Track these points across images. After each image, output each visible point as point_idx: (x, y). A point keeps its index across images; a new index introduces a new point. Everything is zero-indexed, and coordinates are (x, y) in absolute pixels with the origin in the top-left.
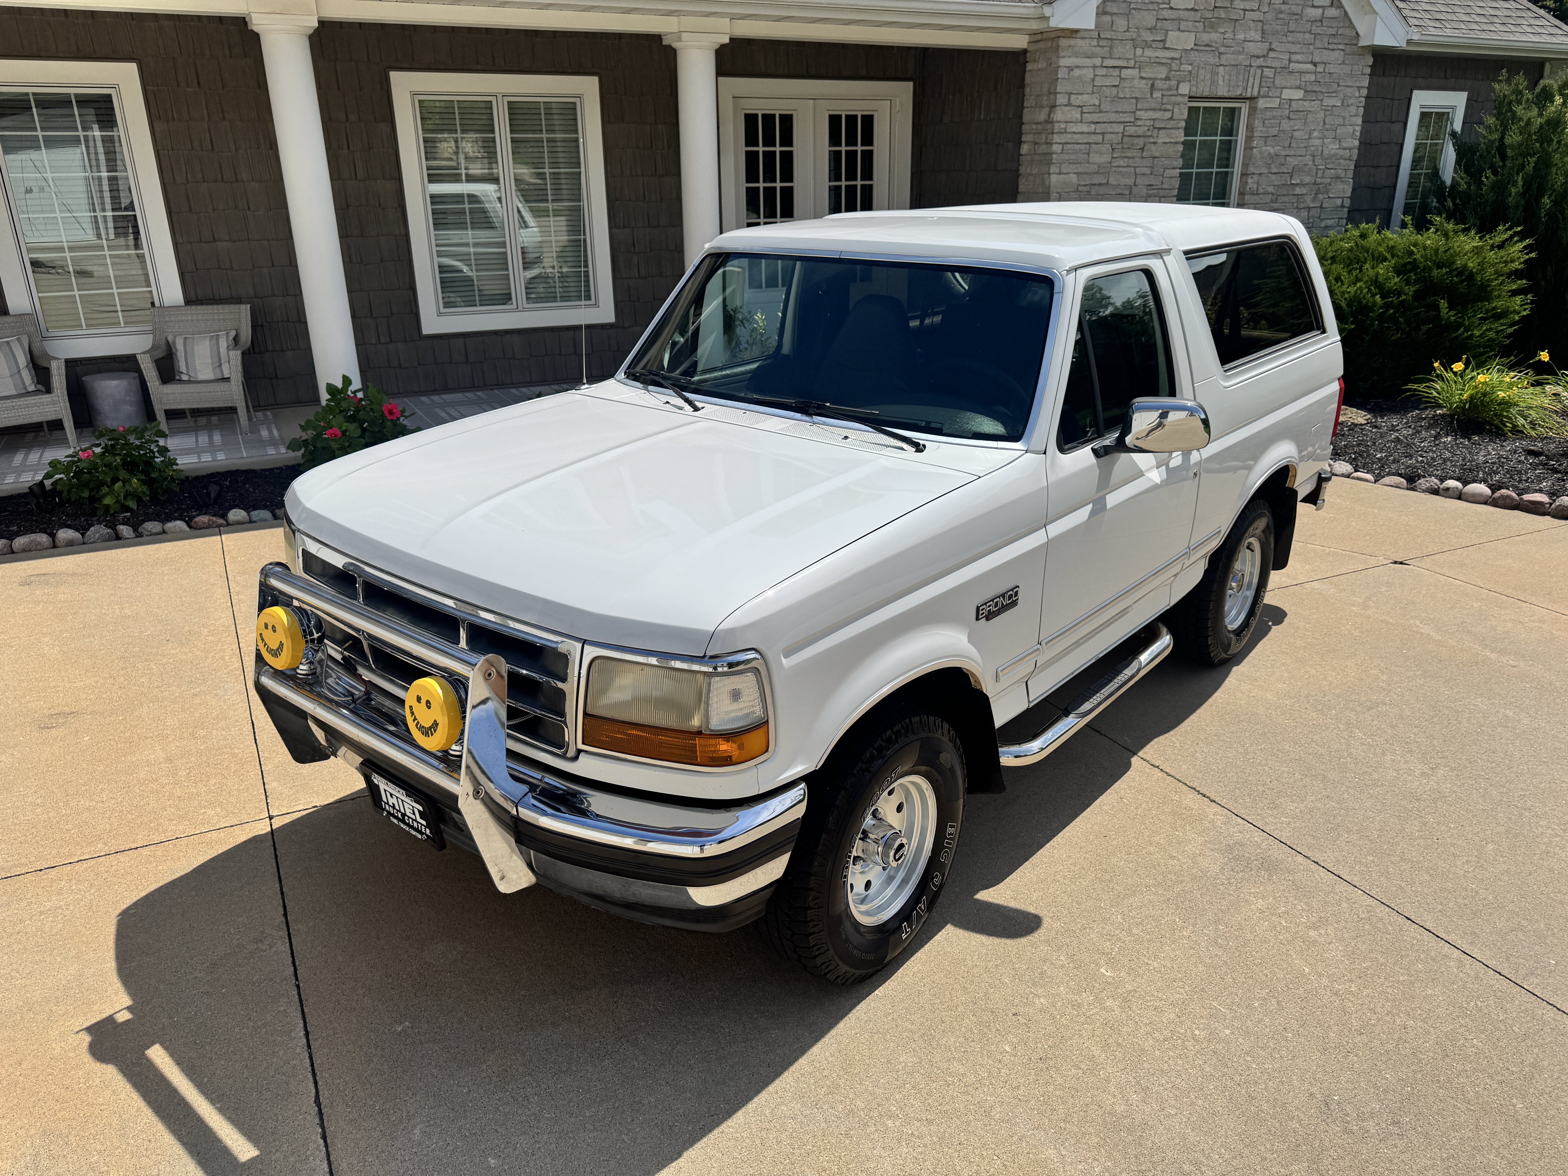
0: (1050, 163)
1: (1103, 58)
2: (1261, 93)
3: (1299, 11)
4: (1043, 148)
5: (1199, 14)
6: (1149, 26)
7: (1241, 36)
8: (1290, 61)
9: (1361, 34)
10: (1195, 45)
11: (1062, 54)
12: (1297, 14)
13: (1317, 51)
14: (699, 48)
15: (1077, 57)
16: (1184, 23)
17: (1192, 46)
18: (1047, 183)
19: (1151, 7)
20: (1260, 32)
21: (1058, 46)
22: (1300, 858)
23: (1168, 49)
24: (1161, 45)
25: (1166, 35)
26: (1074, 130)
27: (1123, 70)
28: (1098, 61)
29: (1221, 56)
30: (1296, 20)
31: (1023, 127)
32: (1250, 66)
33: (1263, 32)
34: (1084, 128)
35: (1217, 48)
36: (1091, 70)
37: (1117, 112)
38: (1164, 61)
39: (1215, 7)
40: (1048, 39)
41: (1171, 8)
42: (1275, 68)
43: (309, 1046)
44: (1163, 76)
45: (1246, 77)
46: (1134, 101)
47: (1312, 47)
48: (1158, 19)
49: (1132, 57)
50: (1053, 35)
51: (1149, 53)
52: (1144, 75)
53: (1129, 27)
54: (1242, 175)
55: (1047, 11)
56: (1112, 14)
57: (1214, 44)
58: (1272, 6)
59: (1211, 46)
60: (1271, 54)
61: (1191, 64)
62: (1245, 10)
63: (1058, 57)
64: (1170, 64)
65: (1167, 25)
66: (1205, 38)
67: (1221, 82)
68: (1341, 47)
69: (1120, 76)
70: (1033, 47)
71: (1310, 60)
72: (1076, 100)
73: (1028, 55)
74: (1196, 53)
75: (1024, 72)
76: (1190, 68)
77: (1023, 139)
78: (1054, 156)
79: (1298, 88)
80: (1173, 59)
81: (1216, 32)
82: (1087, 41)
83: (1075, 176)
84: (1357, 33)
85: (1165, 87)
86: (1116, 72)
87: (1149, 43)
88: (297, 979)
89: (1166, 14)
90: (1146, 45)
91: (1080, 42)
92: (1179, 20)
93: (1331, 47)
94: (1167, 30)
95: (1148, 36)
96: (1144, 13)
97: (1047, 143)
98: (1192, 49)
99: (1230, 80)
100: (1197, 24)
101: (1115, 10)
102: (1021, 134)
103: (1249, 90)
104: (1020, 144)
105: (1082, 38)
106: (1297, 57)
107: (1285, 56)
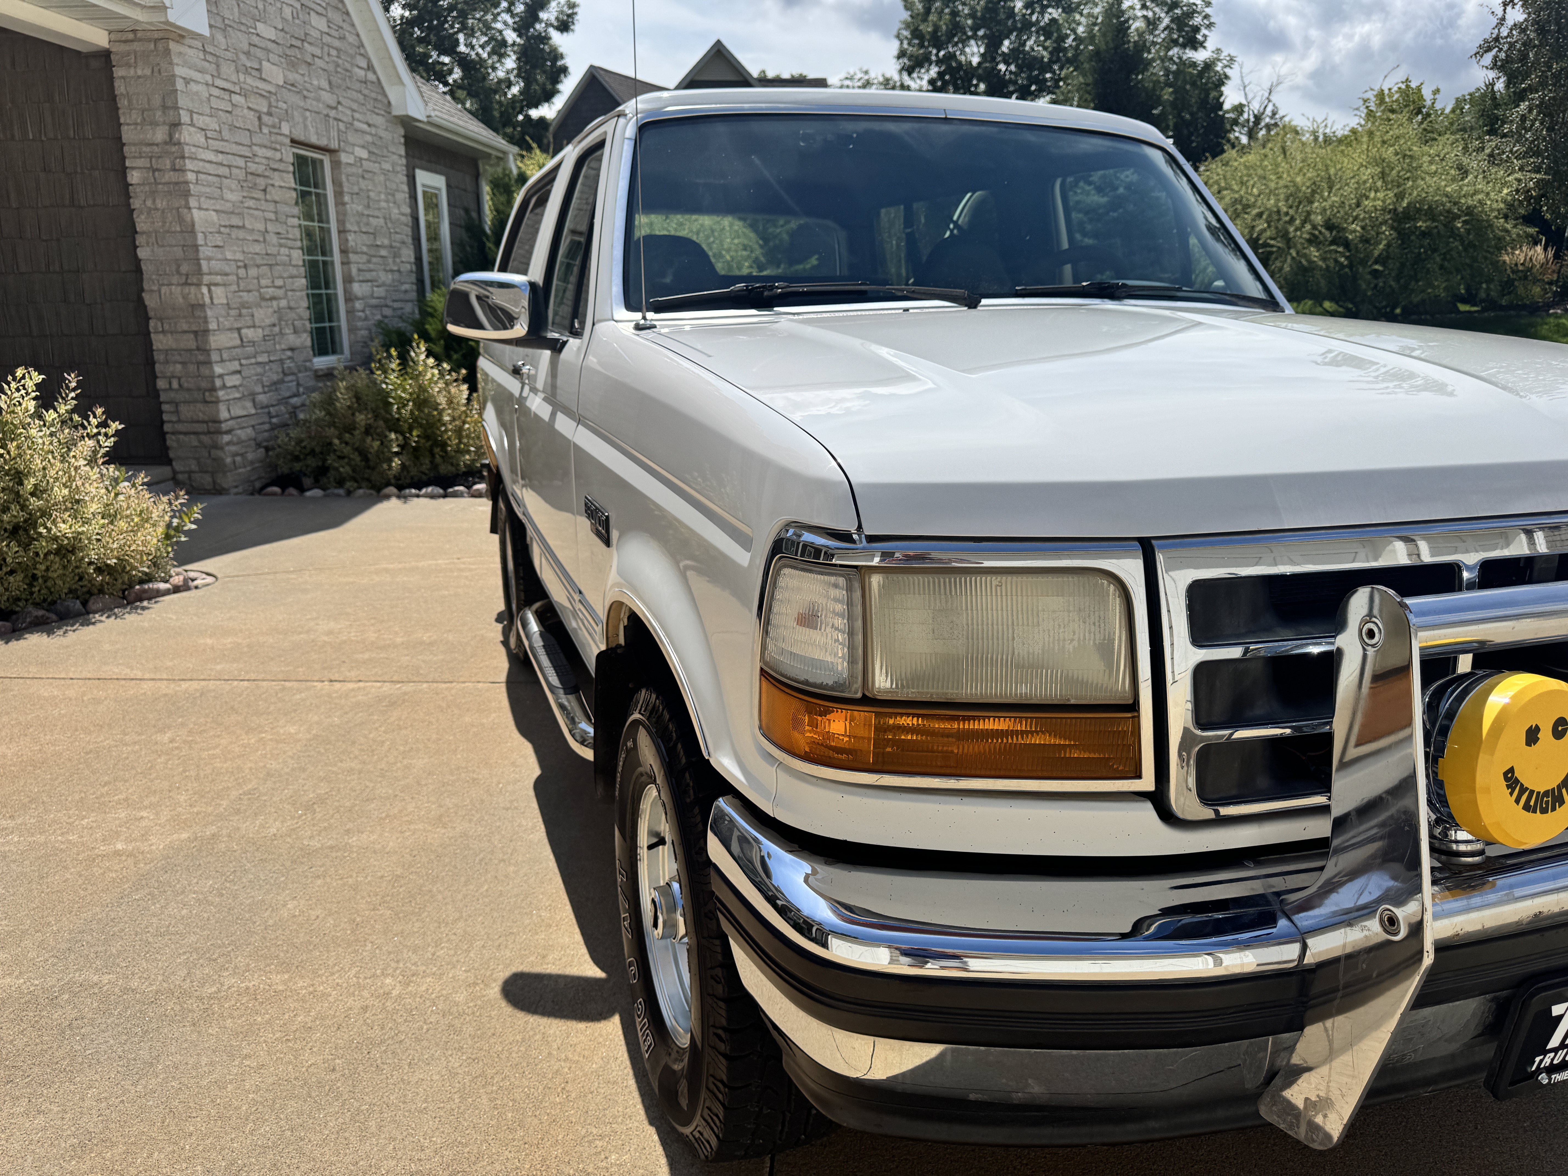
0: (187, 194)
1: (212, 75)
2: (340, 147)
3: (350, 69)
4: (170, 176)
5: (281, 49)
6: (245, 50)
7: (315, 82)
8: (353, 118)
9: (393, 102)
11: (174, 61)
12: (348, 72)
13: (368, 113)
15: (189, 68)
16: (272, 55)
17: (283, 83)
18: (188, 219)
19: (242, 28)
20: (327, 82)
21: (167, 50)
23: (265, 80)
24: (258, 74)
25: (261, 64)
26: (203, 157)
27: (232, 95)
28: (209, 78)
29: (306, 100)
30: (349, 76)
31: (126, 149)
32: (328, 116)
33: (330, 83)
34: (211, 156)
35: (301, 90)
36: (205, 88)
37: (236, 143)
38: (264, 93)
39: (291, 45)
40: (149, 40)
41: (258, 35)
42: (345, 123)
44: (266, 110)
45: (327, 127)
46: (248, 133)
47: (364, 108)
48: (250, 44)
49: (236, 81)
50: (156, 35)
51: (249, 80)
52: (250, 105)
53: (228, 46)
54: (339, 232)
57: (298, 86)
58: (331, 58)
59: (296, 87)
60: (340, 108)
61: (285, 103)
62: (313, 55)
63: (173, 64)
64: (270, 99)
65: (259, 53)
66: (292, 76)
67: (311, 129)
68: (382, 112)
69: (231, 101)
70: (121, 48)
71: (365, 120)
72: (200, 121)
73: (114, 57)
74: (287, 91)
75: (111, 79)
76: (286, 106)
77: (127, 164)
78: (192, 186)
79: (363, 147)
80: (270, 92)
81: (297, 72)
82: (195, 51)
83: (213, 213)
84: (389, 103)
85: (270, 123)
86: (226, 96)
87: (249, 70)
89: (256, 40)
90: (246, 71)
91: (188, 51)
92: (267, 50)
93: (376, 111)
94: (260, 59)
95: (246, 62)
96: (239, 34)
97: (175, 170)
98: (282, 86)
99: (317, 128)
100: (282, 60)
101: (213, 22)
102: (124, 158)
103: (331, 142)
104: (123, 171)
105: (190, 47)
106: (357, 115)
107: (349, 112)
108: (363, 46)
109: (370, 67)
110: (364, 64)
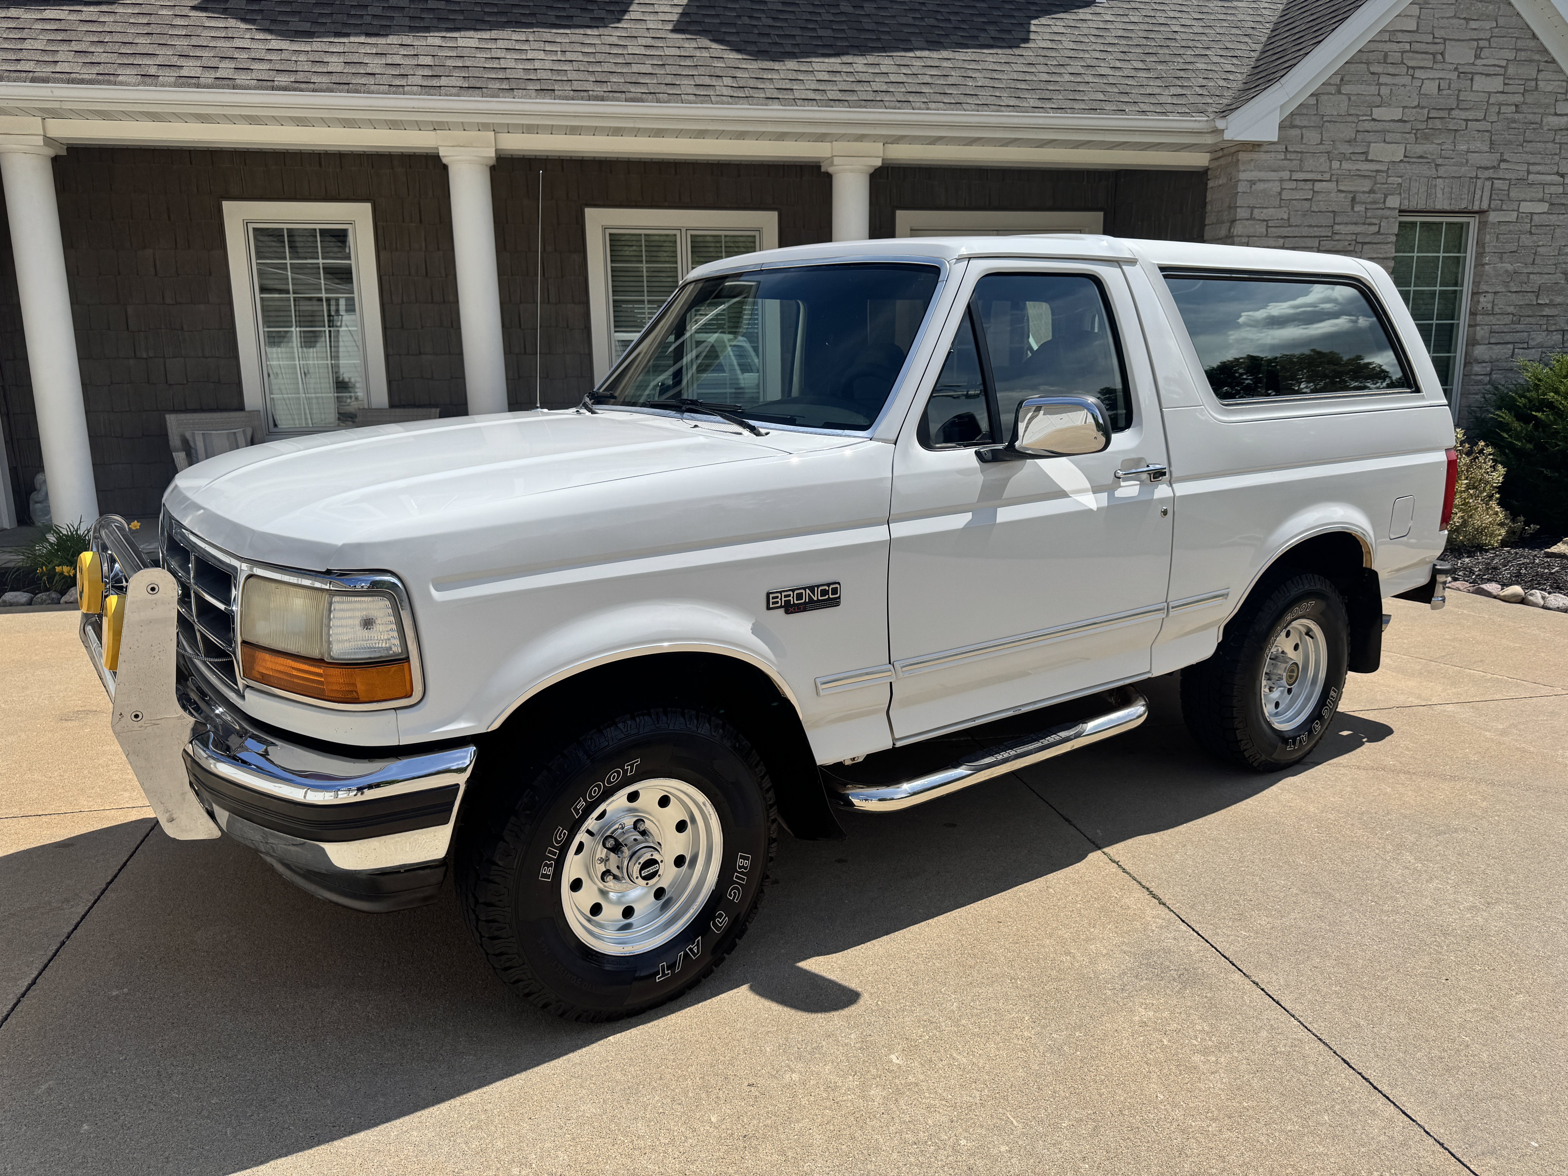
1: (1291, 171)
2: (1492, 206)
3: (1539, 120)
5: (1408, 126)
6: (1348, 138)
7: (1464, 147)
8: (1529, 172)
10: (1405, 156)
11: (1242, 168)
12: (1536, 123)
13: (1564, 162)
14: (852, 171)
15: (1260, 171)
16: (1391, 135)
17: (1402, 158)
19: (1350, 119)
20: (1487, 142)
21: (1238, 160)
22: (1237, 976)
23: (1372, 161)
24: (1363, 157)
25: (1369, 147)
27: (1316, 184)
28: (1286, 175)
29: (1439, 168)
30: (1534, 129)
32: (1477, 178)
33: (1491, 143)
35: (1434, 160)
36: (1277, 184)
37: (1310, 226)
38: (1367, 174)
39: (1429, 118)
40: (1229, 155)
41: (1374, 120)
42: (1510, 180)
43: (23, 995)
44: (1367, 189)
45: (1472, 189)
46: (1332, 215)
47: (1557, 157)
48: (1358, 131)
49: (1327, 169)
50: (1233, 150)
51: (1346, 165)
52: (1342, 188)
53: (1322, 140)
54: (1473, 294)
55: (1220, 124)
56: (1301, 128)
57: (1429, 156)
58: (1501, 116)
59: (1427, 158)
60: (1503, 166)
61: (1401, 177)
62: (1466, 120)
63: (1238, 171)
64: (1375, 177)
65: (1370, 137)
66: (1419, 149)
67: (1439, 195)
69: (1313, 189)
70: (1215, 164)
71: (1555, 170)
72: (1260, 214)
73: (1209, 173)
74: (1407, 165)
75: (1206, 190)
76: (1400, 180)
79: (1542, 200)
80: (1377, 171)
81: (1432, 143)
82: (1273, 155)
85: (1369, 200)
86: (1309, 185)
87: (1348, 155)
88: (68, 937)
89: (1368, 126)
90: (1343, 158)
91: (1263, 156)
92: (1385, 132)
94: (1370, 142)
95: (1347, 149)
96: (1341, 126)
98: (1401, 161)
99: (1451, 193)
100: (1408, 136)
101: (1306, 123)
103: (1477, 203)
106: (1537, 168)
107: (1521, 168)
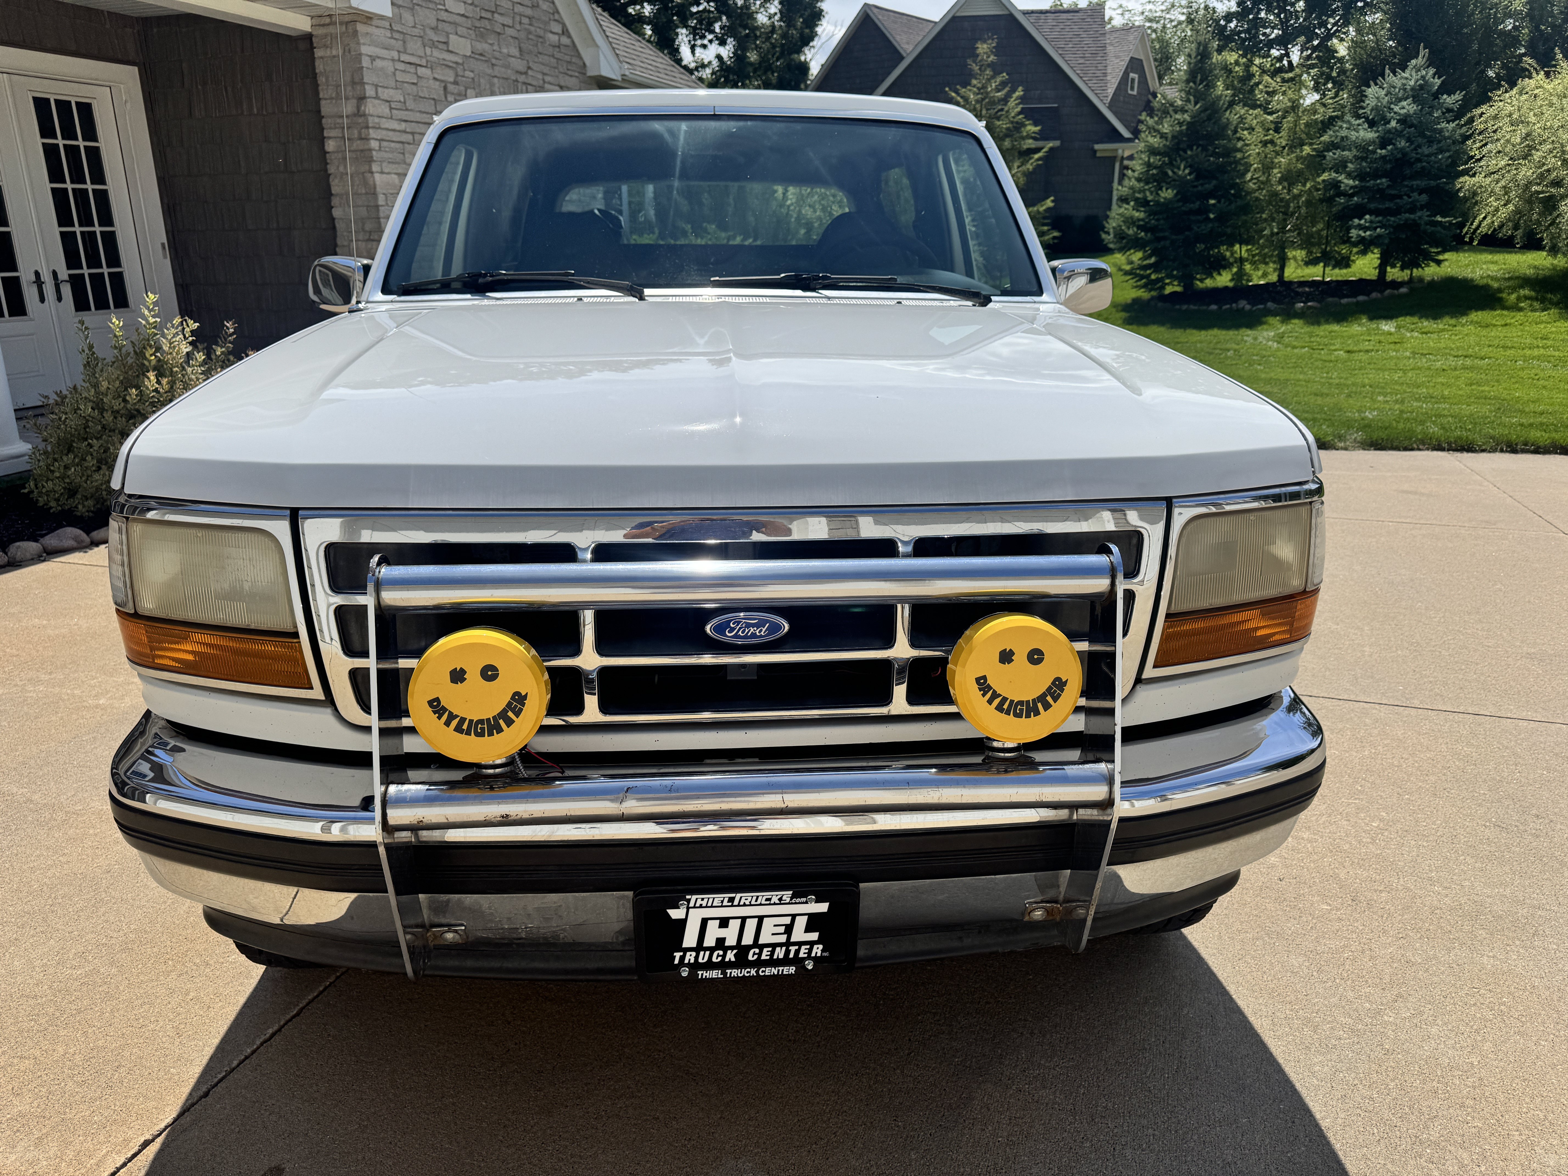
0: (370, 160)
1: (398, 51)
3: (543, 35)
4: (357, 145)
5: (470, 22)
6: (432, 25)
7: (504, 51)
8: (544, 82)
9: (587, 63)
10: (472, 52)
11: (361, 41)
13: (562, 75)
15: (376, 46)
16: (460, 28)
17: (470, 53)
18: (371, 183)
19: (431, 5)
20: (518, 49)
21: (356, 32)
23: (452, 52)
24: (444, 47)
25: (448, 37)
26: (387, 126)
27: (418, 68)
28: (395, 55)
29: (494, 68)
30: (542, 43)
31: (324, 121)
32: (517, 81)
33: (521, 50)
34: (395, 125)
35: (489, 59)
36: (391, 63)
37: (420, 112)
38: (451, 64)
39: (481, 17)
40: (341, 23)
41: (446, 10)
42: (535, 86)
44: (452, 80)
46: (433, 102)
47: (556, 71)
48: (438, 20)
49: (423, 55)
50: (347, 19)
51: (436, 53)
52: (436, 76)
53: (415, 23)
56: (401, 6)
57: (486, 55)
58: (522, 26)
59: (484, 56)
60: (530, 72)
61: (472, 71)
62: (503, 25)
63: (358, 44)
64: (455, 69)
65: (447, 27)
66: (481, 46)
68: (577, 74)
69: (416, 73)
70: (321, 31)
72: (385, 94)
73: (314, 39)
74: (474, 60)
75: (313, 59)
77: (325, 134)
78: (374, 153)
80: (456, 63)
81: (486, 42)
83: (395, 177)
84: (584, 64)
85: (456, 91)
86: (412, 69)
87: (436, 43)
89: (444, 15)
90: (433, 45)
91: (375, 31)
92: (455, 24)
93: (570, 73)
94: (448, 33)
95: (434, 37)
96: (427, 11)
97: (361, 139)
98: (470, 56)
100: (470, 31)
101: (401, 3)
102: (323, 129)
104: (322, 140)
105: (377, 27)
106: (547, 79)
107: (540, 76)
108: (558, 12)
109: (565, 32)
110: (557, 28)
